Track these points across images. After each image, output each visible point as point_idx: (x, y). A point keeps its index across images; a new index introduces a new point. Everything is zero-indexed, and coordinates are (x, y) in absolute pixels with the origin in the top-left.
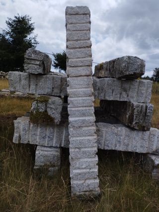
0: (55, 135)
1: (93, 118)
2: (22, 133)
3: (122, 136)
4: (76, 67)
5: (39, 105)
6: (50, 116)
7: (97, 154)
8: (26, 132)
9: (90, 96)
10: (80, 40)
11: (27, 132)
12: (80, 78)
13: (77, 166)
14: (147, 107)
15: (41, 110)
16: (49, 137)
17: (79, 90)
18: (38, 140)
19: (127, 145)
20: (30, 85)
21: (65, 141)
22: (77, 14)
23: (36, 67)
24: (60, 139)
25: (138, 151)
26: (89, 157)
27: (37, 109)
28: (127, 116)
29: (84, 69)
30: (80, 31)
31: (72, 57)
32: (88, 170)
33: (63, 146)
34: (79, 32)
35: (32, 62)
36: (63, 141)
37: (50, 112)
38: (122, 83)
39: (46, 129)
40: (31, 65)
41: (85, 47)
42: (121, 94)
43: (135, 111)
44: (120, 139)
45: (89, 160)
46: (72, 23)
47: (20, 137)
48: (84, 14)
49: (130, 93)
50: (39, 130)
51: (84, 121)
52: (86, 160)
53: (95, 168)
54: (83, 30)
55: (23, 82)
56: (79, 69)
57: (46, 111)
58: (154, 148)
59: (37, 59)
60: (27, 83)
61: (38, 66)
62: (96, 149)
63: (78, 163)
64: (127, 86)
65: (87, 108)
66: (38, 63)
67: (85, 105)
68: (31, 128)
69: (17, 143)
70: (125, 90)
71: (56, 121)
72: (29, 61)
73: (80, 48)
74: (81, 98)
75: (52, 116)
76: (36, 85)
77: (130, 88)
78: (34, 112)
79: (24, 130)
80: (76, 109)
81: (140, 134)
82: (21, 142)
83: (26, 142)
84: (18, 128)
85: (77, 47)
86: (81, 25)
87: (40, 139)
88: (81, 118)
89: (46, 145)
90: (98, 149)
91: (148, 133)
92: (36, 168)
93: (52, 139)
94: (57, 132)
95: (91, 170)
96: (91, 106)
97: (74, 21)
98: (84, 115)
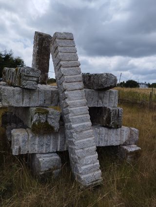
0: (52, 142)
1: (89, 123)
2: (21, 144)
3: (103, 134)
4: (70, 82)
5: (40, 116)
6: (50, 125)
7: (97, 151)
8: (25, 143)
9: (85, 105)
10: (71, 60)
11: (27, 143)
12: (76, 91)
13: (84, 163)
14: (119, 110)
15: (42, 121)
16: (47, 144)
17: (77, 101)
18: (36, 149)
19: (107, 141)
20: (23, 99)
21: (60, 145)
22: (65, 39)
23: (34, 83)
24: (56, 145)
25: (114, 144)
26: (92, 154)
27: (39, 121)
28: (104, 118)
29: (77, 84)
30: (70, 53)
31: (66, 74)
32: (92, 165)
33: (58, 150)
34: (68, 54)
35: (30, 79)
36: (59, 146)
37: (50, 122)
38: (99, 93)
39: (44, 138)
40: (29, 81)
41: (75, 67)
42: (98, 101)
43: (112, 114)
44: (102, 136)
45: (92, 156)
46: (62, 46)
47: (20, 149)
48: (70, 39)
49: (104, 101)
50: (37, 139)
51: (84, 126)
52: (89, 157)
53: (96, 162)
54: (72, 53)
55: (17, 96)
56: (74, 84)
57: (47, 121)
58: (124, 140)
59: (35, 76)
60: (21, 97)
61: (35, 82)
62: (95, 147)
63: (84, 160)
64: (101, 95)
65: (85, 115)
66: (35, 79)
67: (82, 113)
68: (30, 138)
69: (17, 154)
70: (101, 98)
71: (55, 129)
72: (27, 78)
73: (72, 67)
74: (78, 108)
75: (52, 125)
76: (30, 98)
77: (104, 96)
78: (37, 123)
79: (24, 141)
80: (76, 117)
81: (115, 130)
82: (21, 153)
83: (26, 153)
84: (18, 140)
85: (70, 66)
86: (70, 48)
87: (38, 147)
88: (81, 124)
89: (44, 152)
90: (97, 147)
91: (119, 129)
92: (42, 173)
93: (49, 145)
94: (53, 138)
95: (95, 164)
96: (87, 114)
97: (64, 45)
98: (83, 121)
